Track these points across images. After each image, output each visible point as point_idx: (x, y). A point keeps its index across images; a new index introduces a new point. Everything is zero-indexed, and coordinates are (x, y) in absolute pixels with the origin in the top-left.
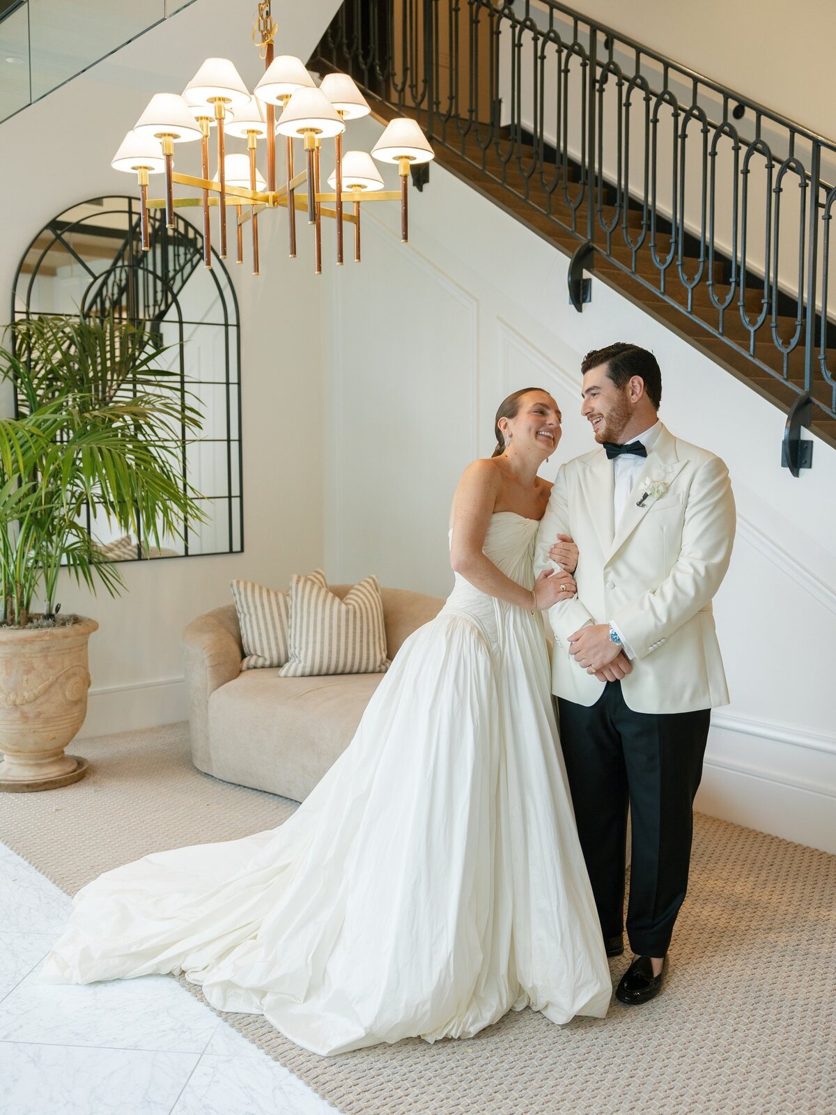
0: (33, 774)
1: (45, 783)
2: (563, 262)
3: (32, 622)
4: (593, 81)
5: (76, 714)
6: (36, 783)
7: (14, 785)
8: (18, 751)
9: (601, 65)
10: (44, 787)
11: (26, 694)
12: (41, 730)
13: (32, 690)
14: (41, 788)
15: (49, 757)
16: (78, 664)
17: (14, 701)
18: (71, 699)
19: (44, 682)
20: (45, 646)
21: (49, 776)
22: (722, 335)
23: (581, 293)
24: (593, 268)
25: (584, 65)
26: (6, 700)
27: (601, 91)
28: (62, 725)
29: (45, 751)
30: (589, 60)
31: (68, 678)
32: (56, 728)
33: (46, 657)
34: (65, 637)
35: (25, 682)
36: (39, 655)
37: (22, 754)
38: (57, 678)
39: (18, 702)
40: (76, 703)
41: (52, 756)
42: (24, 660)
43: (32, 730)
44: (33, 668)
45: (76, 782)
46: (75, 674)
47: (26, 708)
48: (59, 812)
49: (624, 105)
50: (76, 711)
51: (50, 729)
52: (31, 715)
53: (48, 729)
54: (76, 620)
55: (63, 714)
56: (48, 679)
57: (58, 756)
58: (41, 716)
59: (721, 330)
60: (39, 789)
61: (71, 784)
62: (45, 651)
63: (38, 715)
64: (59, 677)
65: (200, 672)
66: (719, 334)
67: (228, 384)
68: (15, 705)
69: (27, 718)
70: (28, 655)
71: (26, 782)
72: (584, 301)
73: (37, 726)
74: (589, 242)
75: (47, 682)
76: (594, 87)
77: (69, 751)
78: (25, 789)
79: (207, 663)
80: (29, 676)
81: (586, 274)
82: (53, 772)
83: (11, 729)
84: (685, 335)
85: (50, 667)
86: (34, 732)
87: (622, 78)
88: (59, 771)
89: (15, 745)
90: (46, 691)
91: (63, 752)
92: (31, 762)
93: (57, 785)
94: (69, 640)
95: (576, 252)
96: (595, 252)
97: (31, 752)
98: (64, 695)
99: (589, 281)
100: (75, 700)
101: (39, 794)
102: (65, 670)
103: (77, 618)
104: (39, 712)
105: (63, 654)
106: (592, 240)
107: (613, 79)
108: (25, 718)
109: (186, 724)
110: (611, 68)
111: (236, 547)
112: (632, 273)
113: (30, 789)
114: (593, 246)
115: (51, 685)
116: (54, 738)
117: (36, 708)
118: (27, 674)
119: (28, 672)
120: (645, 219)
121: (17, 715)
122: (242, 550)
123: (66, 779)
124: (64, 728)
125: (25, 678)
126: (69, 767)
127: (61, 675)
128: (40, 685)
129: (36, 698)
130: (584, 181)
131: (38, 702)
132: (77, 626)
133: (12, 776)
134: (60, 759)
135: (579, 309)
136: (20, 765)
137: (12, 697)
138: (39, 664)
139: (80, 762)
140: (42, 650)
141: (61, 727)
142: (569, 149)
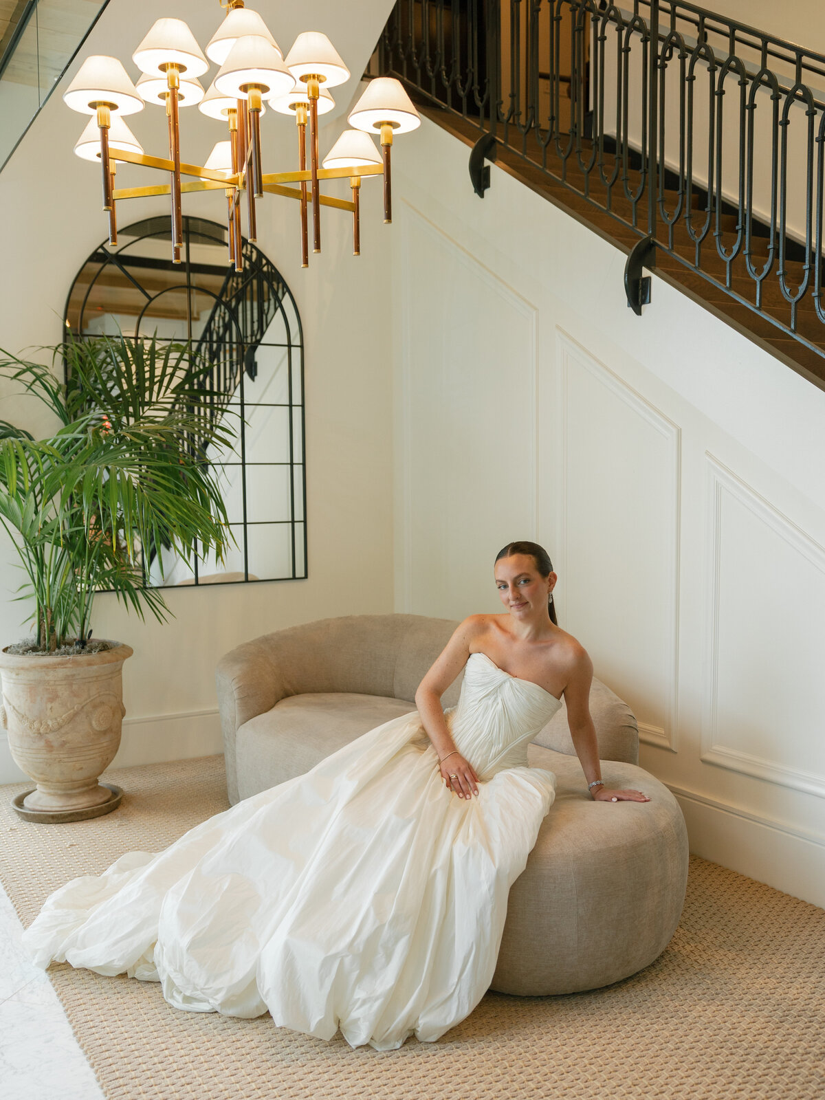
0: (60, 804)
1: (71, 815)
2: (619, 259)
3: (59, 648)
4: (655, 57)
5: (105, 744)
6: (61, 814)
7: (39, 815)
8: (46, 781)
9: (662, 39)
10: (70, 819)
11: (50, 723)
12: (66, 760)
13: (56, 719)
14: (67, 820)
15: (79, 787)
16: (108, 692)
17: (39, 730)
18: (98, 729)
19: (70, 710)
20: (69, 674)
21: (77, 807)
22: (794, 332)
23: (640, 293)
24: (655, 266)
25: (644, 41)
26: (31, 728)
27: (664, 67)
28: (88, 755)
29: (73, 781)
30: (651, 36)
31: (95, 707)
32: (83, 758)
33: (71, 685)
34: (90, 664)
35: (49, 711)
36: (64, 682)
37: (50, 783)
38: (83, 708)
39: (42, 731)
40: (105, 733)
41: (82, 786)
42: (48, 687)
43: (58, 760)
44: (57, 696)
45: (106, 814)
46: (102, 703)
47: (51, 737)
48: (73, 847)
49: (687, 79)
50: (105, 741)
51: (75, 759)
52: (55, 744)
53: (72, 759)
54: (105, 647)
55: (90, 744)
56: (74, 708)
57: (91, 786)
58: (66, 746)
59: (793, 326)
60: (64, 820)
61: (99, 816)
62: (70, 680)
63: (63, 744)
64: (85, 706)
65: (229, 705)
66: (792, 331)
67: (291, 406)
68: (40, 733)
69: (52, 747)
70: (52, 683)
71: (51, 813)
72: (644, 302)
73: (62, 756)
74: (650, 237)
75: (72, 711)
76: (655, 66)
77: (104, 781)
78: (51, 820)
79: (236, 695)
80: (53, 705)
81: (646, 272)
82: (81, 803)
83: (36, 758)
84: (754, 335)
85: (75, 696)
86: (59, 762)
87: (685, 52)
88: (89, 802)
89: (42, 774)
90: (72, 719)
91: (97, 781)
92: (59, 792)
93: (83, 817)
94: (95, 667)
95: (634, 248)
96: (657, 248)
97: (58, 782)
98: (91, 724)
99: (648, 279)
100: (102, 730)
101: (62, 826)
102: (92, 698)
103: (106, 645)
104: (64, 741)
105: (90, 682)
106: (653, 235)
107: (676, 52)
108: (50, 747)
109: (221, 757)
110: (674, 42)
111: (300, 572)
112: (695, 268)
113: (55, 821)
114: (653, 241)
115: (76, 714)
116: (82, 768)
117: (61, 737)
118: (52, 702)
119: (52, 700)
120: (709, 206)
121: (42, 743)
122: (306, 577)
123: (93, 811)
124: (90, 759)
125: (49, 706)
126: (99, 798)
127: (87, 704)
128: (65, 713)
129: (61, 727)
130: (645, 170)
131: (63, 731)
132: (104, 654)
133: (41, 806)
134: (92, 789)
135: (638, 312)
136: (49, 794)
137: (36, 725)
138: (63, 692)
139: (115, 792)
140: (67, 677)
141: (88, 757)
142: (629, 138)
